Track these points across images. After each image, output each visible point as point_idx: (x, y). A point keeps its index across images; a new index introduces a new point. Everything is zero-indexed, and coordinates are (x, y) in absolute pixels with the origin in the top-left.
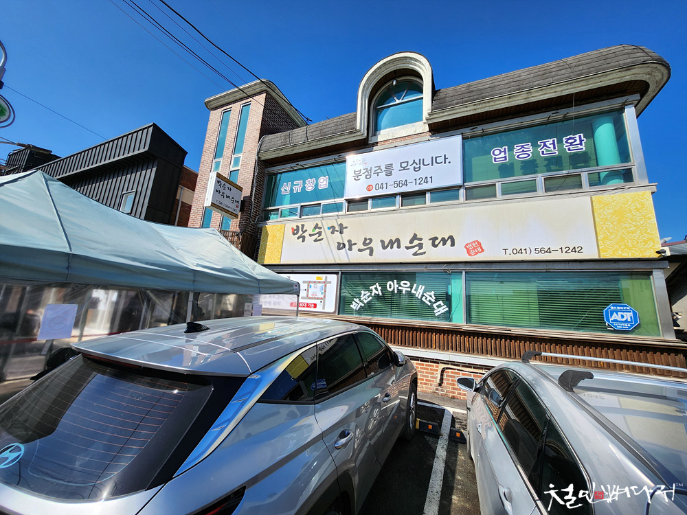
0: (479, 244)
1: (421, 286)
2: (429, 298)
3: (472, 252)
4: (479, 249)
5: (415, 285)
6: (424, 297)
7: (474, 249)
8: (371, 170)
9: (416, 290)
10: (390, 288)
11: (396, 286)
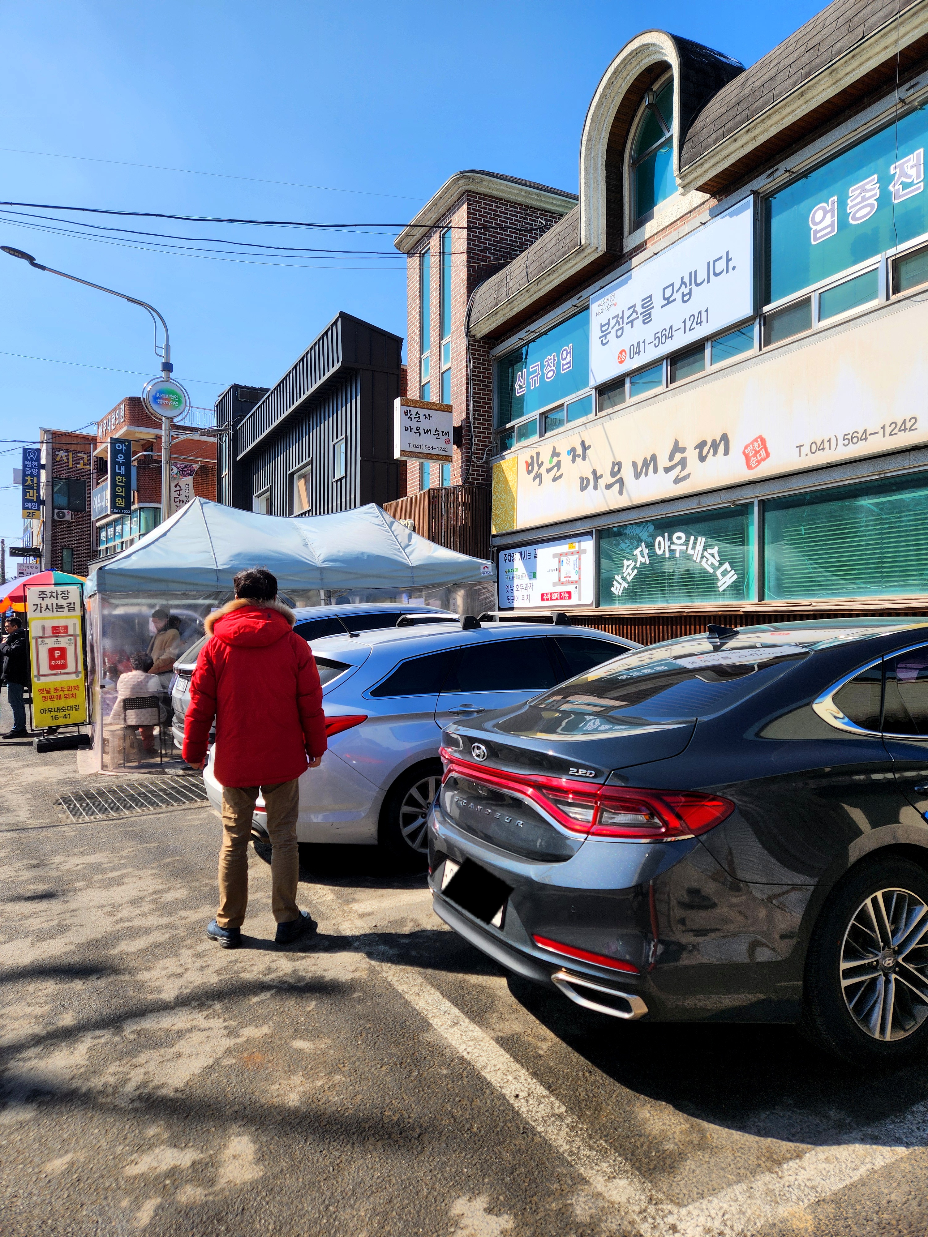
0: (763, 441)
1: (699, 538)
2: (711, 560)
3: (753, 462)
4: (763, 453)
5: (692, 538)
6: (705, 559)
7: (757, 452)
8: (622, 318)
9: (694, 548)
10: (660, 548)
11: (668, 543)
